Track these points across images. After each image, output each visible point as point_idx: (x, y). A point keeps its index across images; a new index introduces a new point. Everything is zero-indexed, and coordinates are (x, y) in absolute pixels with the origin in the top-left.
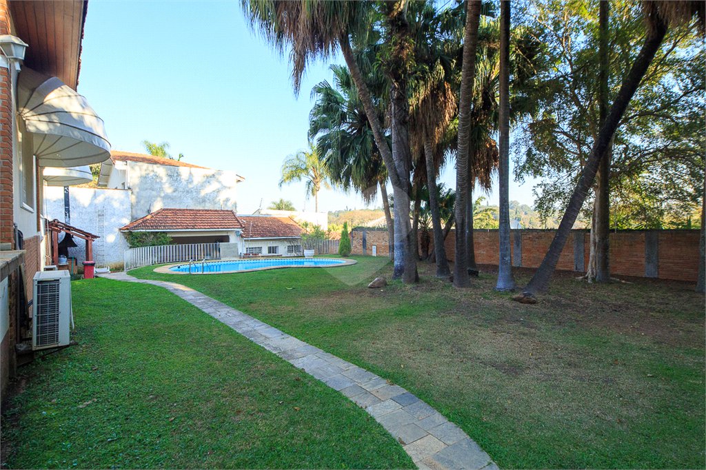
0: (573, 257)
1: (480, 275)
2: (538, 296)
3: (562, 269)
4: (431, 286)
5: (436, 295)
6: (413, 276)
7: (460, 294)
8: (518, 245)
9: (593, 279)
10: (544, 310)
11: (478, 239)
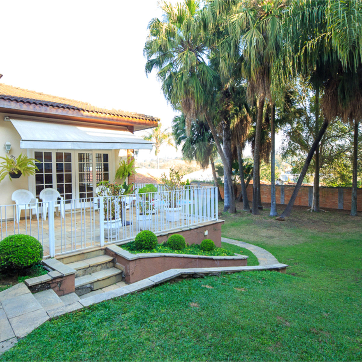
0: (308, 199)
1: (264, 209)
2: (286, 218)
3: (303, 205)
4: (242, 215)
5: (245, 218)
6: (234, 210)
7: (255, 217)
8: (283, 193)
9: (313, 210)
10: (287, 223)
11: (263, 190)
